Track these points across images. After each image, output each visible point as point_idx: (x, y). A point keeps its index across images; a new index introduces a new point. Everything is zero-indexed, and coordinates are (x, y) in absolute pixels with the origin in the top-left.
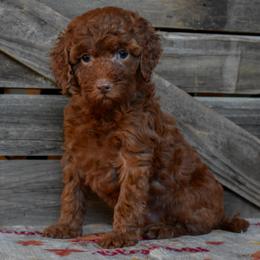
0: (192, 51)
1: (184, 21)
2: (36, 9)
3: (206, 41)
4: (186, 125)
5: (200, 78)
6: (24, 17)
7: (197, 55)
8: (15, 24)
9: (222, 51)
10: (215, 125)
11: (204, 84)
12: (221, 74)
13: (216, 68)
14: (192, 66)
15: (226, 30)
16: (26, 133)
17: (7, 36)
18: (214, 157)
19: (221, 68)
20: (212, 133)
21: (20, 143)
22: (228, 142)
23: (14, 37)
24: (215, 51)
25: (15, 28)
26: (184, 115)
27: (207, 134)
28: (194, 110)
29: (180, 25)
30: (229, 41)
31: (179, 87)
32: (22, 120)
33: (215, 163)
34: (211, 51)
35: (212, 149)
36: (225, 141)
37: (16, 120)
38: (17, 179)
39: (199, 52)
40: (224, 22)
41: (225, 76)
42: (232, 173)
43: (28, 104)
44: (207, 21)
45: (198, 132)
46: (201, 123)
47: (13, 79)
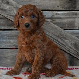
0: (65, 17)
1: (63, 7)
2: (18, 6)
3: (69, 13)
4: (62, 39)
5: (68, 24)
6: (14, 9)
7: (67, 18)
8: (12, 11)
9: (74, 16)
10: (71, 39)
11: (69, 26)
12: (74, 23)
13: (72, 21)
14: (65, 21)
15: (76, 10)
16: (15, 41)
17: (10, 14)
18: (71, 48)
19: (74, 21)
20: (70, 41)
21: (14, 44)
22: (76, 44)
23: (12, 14)
24: (72, 16)
25: (12, 12)
26: (62, 36)
27: (69, 41)
28: (65, 34)
29: (61, 9)
30: (77, 13)
31: (60, 27)
32: (14, 38)
33: (71, 50)
34: (71, 16)
35: (70, 46)
36: (75, 43)
37: (13, 38)
38: (13, 54)
39: (67, 17)
40: (75, 7)
41: (75, 24)
42: (76, 53)
43: (16, 33)
44: (70, 7)
45: (66, 41)
46: (67, 38)
47: (12, 26)
